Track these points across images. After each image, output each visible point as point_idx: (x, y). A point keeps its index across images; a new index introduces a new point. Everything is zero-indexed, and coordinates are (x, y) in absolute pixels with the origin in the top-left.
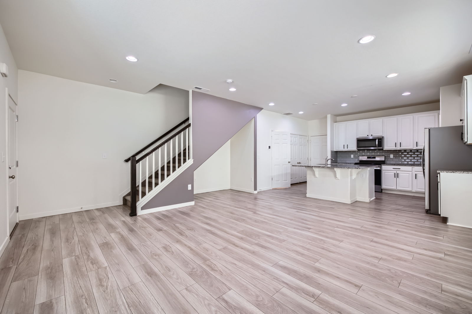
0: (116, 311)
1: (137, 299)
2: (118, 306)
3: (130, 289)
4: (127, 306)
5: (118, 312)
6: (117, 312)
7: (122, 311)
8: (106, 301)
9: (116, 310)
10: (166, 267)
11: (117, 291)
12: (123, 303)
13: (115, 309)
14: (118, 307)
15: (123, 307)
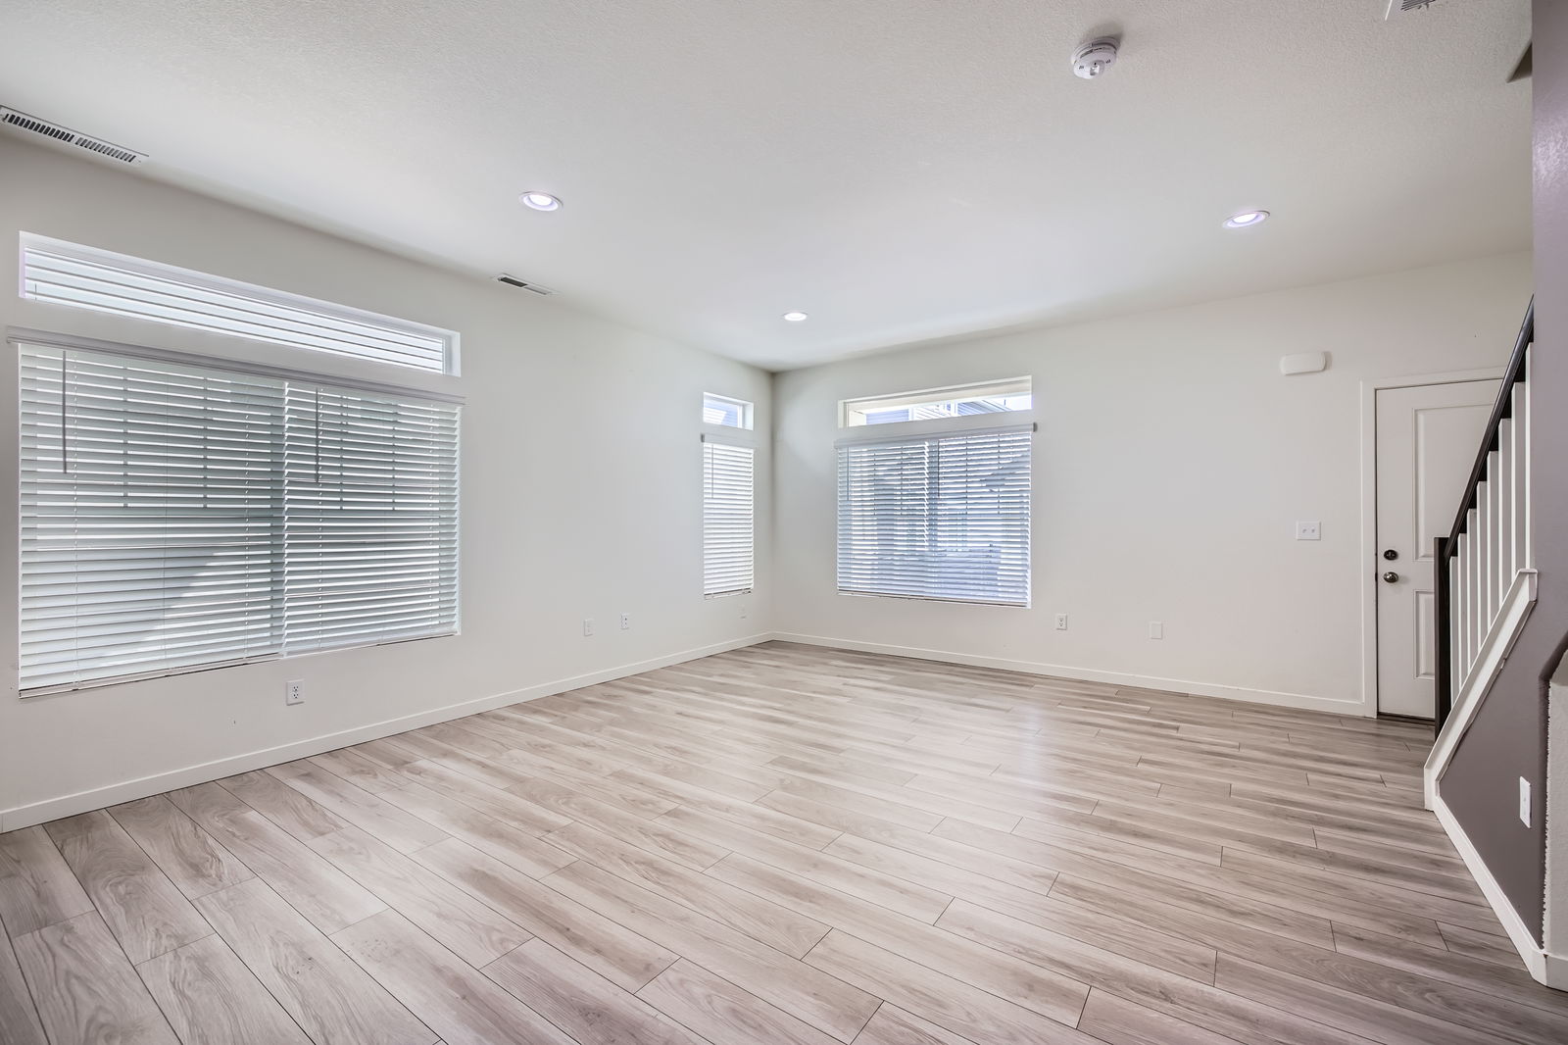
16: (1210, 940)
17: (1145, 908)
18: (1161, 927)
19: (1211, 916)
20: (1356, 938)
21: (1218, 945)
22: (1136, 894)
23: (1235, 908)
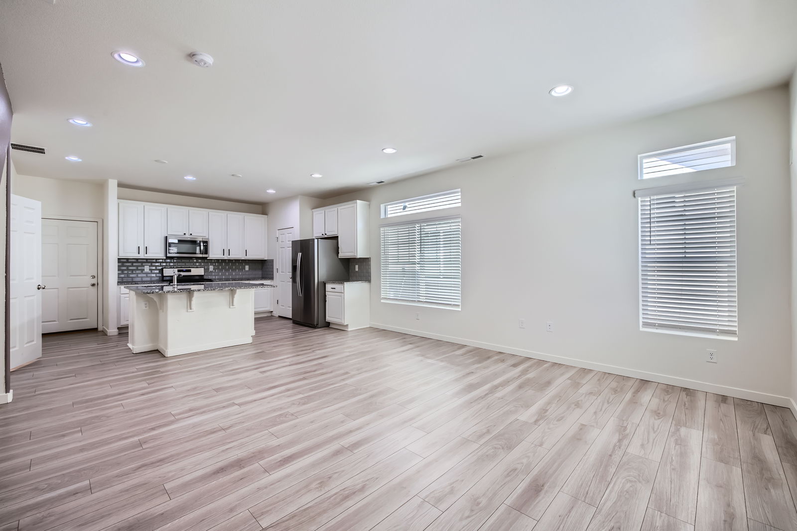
0: (628, 492)
1: (593, 482)
2: (619, 494)
3: (586, 497)
4: (611, 486)
5: (625, 489)
6: (626, 491)
7: (620, 486)
8: (628, 513)
9: (625, 493)
10: (508, 475)
11: (603, 511)
12: (611, 492)
13: (626, 495)
14: (621, 492)
15: (616, 488)
16: (148, 450)
17: (181, 443)
18: (170, 442)
19: (153, 458)
20: (77, 493)
21: (143, 450)
22: (189, 446)
23: (143, 468)
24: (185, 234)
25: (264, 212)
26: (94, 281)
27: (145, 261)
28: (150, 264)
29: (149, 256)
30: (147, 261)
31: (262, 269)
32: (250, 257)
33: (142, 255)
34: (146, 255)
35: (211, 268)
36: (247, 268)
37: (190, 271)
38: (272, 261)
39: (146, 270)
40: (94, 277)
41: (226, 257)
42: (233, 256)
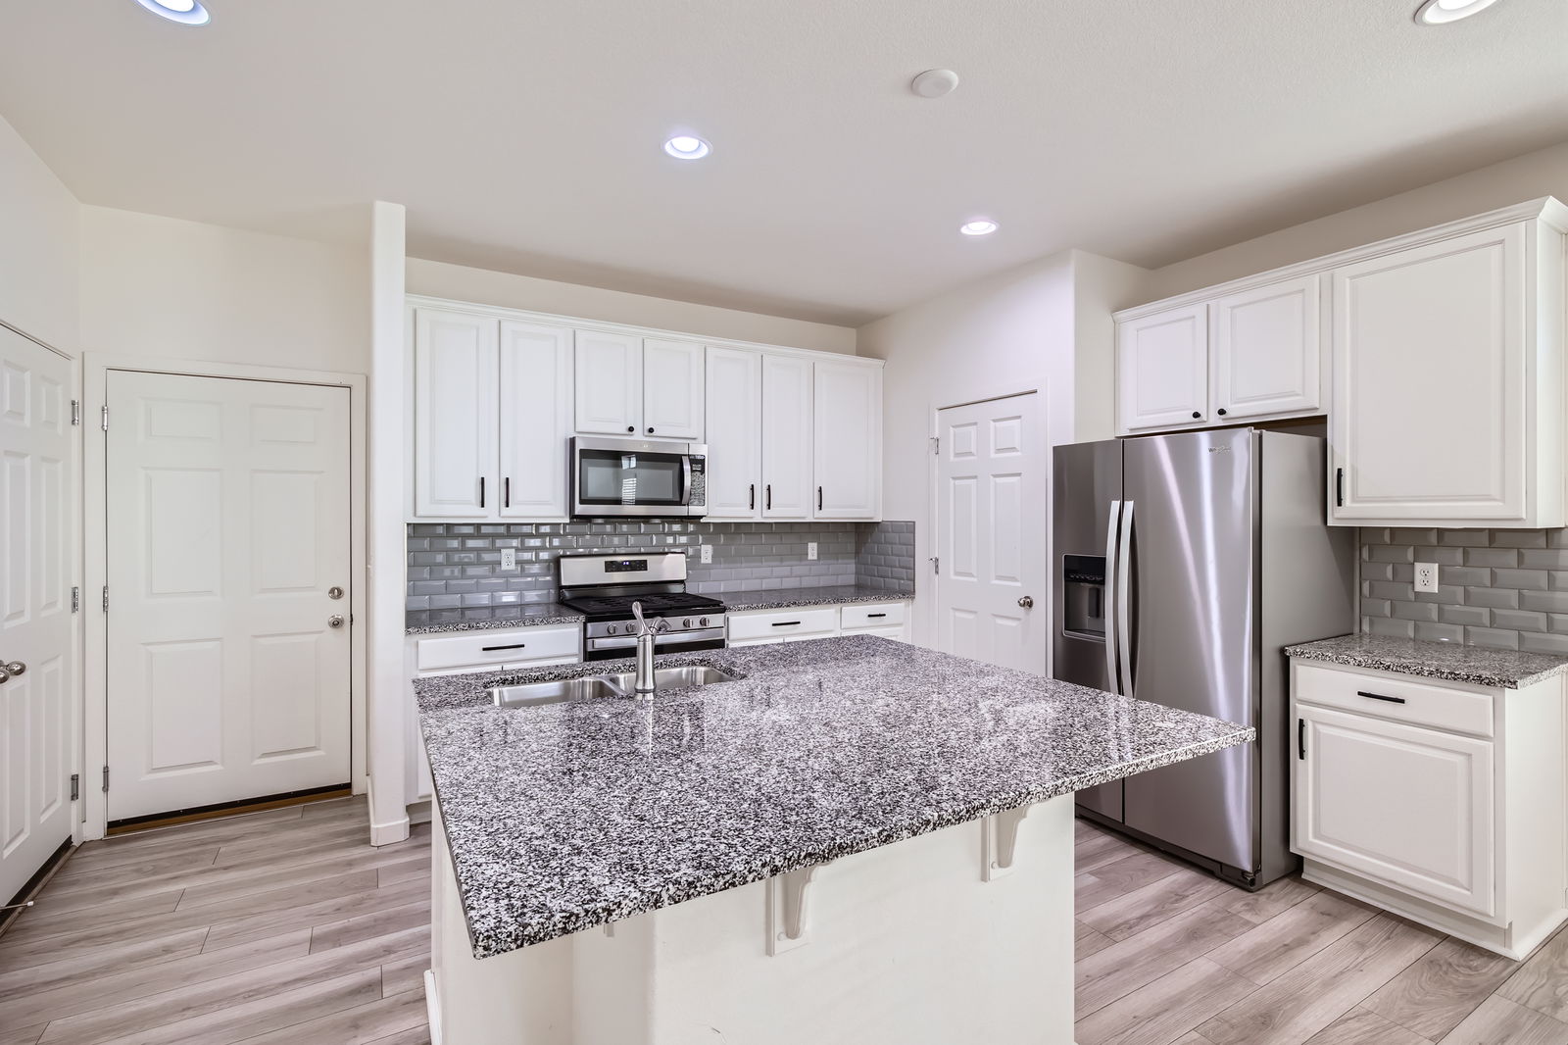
24: (631, 429)
25: (866, 349)
26: (340, 609)
27: (502, 530)
28: (515, 543)
29: (515, 514)
30: (510, 531)
31: (857, 553)
32: (831, 513)
33: (493, 514)
34: (505, 511)
35: (707, 553)
36: (813, 549)
37: (642, 566)
38: (910, 528)
39: (504, 567)
40: (336, 593)
41: (758, 516)
42: (781, 513)
